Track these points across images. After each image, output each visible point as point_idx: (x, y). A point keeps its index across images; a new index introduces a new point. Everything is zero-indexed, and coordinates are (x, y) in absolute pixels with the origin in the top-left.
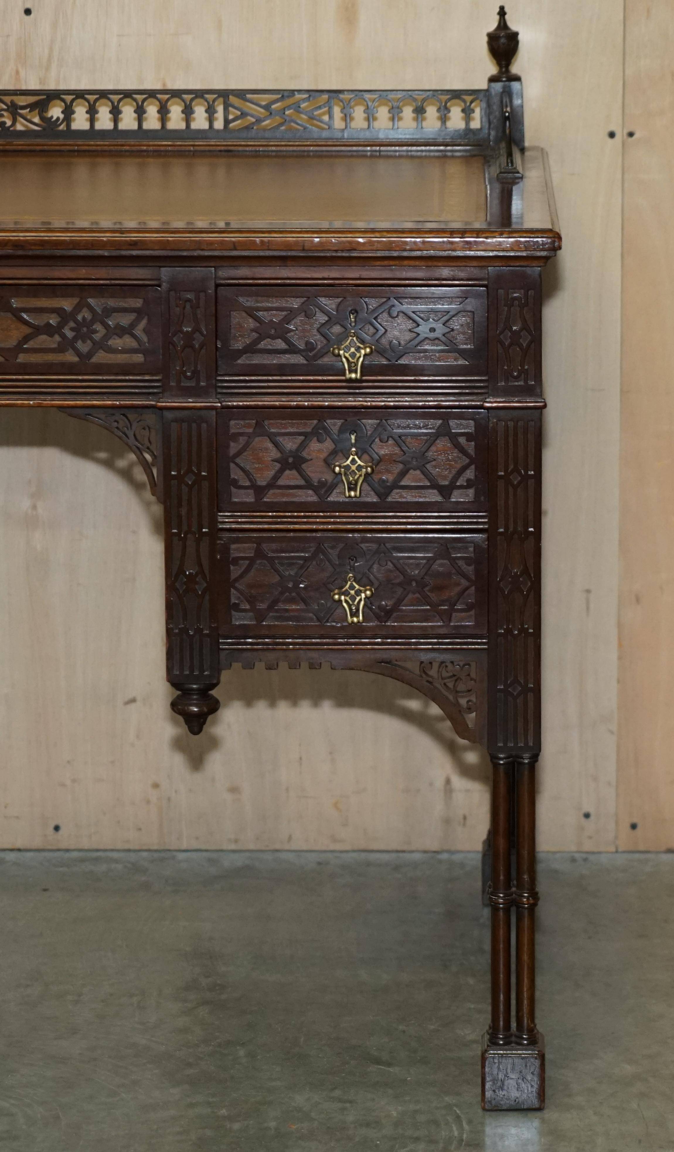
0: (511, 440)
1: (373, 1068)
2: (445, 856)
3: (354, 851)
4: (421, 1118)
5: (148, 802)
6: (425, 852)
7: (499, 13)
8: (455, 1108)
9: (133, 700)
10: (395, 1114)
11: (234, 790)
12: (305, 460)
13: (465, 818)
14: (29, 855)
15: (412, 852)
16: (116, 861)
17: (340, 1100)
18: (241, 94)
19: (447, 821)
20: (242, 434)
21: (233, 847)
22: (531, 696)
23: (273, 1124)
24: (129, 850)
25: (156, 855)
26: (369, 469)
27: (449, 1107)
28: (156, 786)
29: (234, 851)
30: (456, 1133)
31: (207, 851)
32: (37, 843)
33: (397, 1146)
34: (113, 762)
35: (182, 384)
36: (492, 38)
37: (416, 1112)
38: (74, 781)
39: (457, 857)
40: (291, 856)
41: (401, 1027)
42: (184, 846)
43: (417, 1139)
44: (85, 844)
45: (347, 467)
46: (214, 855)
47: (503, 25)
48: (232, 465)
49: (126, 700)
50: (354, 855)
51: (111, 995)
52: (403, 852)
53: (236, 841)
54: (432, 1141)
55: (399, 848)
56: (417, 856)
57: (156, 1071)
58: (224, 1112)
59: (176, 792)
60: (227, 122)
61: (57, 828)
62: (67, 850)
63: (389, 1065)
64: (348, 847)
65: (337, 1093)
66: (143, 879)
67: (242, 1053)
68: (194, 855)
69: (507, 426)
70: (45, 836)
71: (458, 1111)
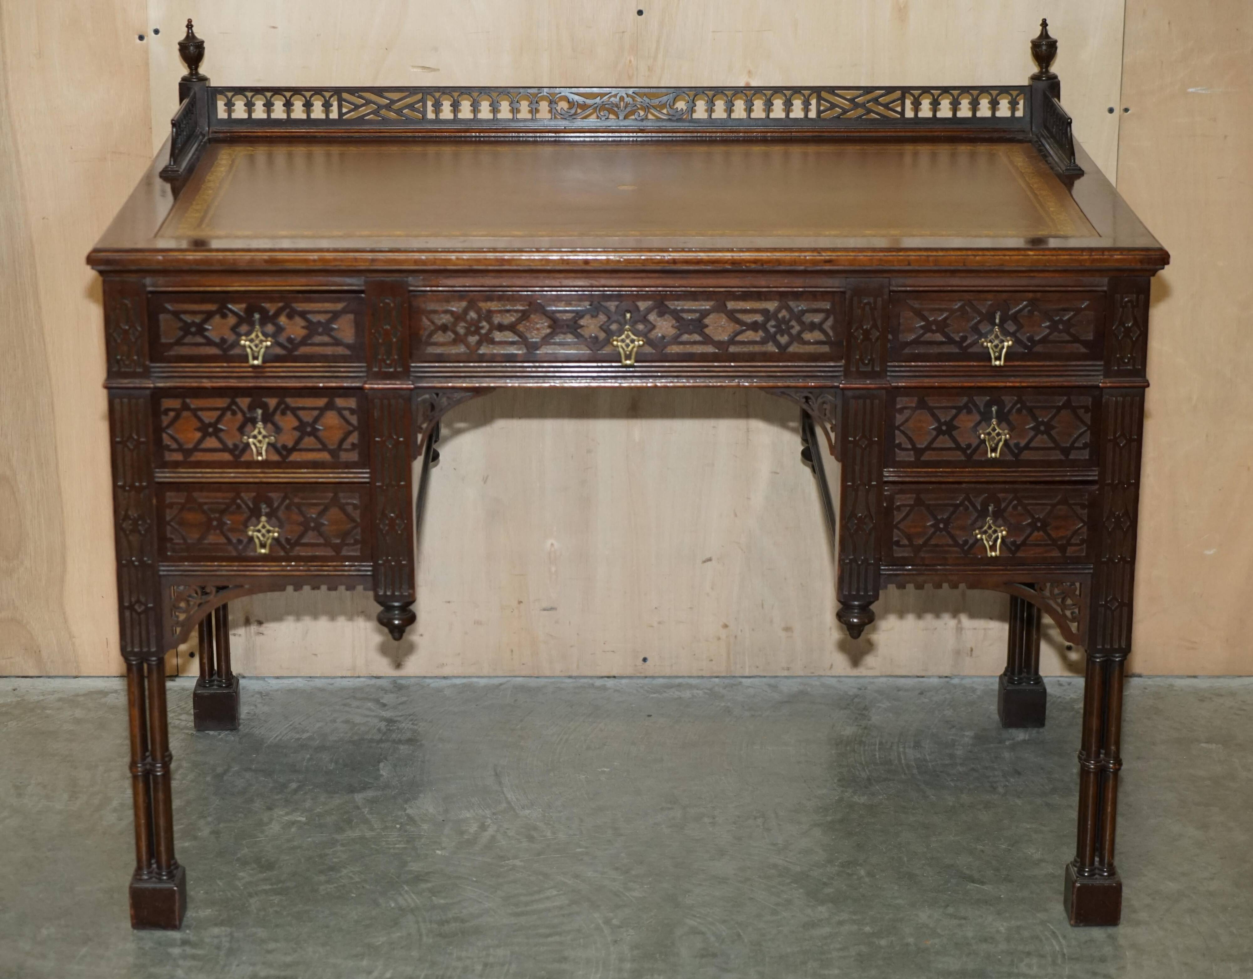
0: (1119, 411)
1: (970, 886)
2: (956, 681)
3: (881, 676)
4: (1026, 934)
5: (719, 639)
6: (940, 677)
7: (1041, 25)
8: (1049, 924)
9: (710, 560)
10: (1002, 929)
11: (788, 629)
12: (956, 428)
13: (972, 650)
14: (624, 681)
15: (929, 677)
16: (696, 687)
17: (956, 917)
18: (832, 90)
19: (958, 653)
20: (906, 408)
21: (786, 673)
22: (1125, 609)
23: (911, 940)
24: (703, 677)
25: (727, 681)
26: (1008, 436)
27: (1043, 923)
28: (726, 626)
29: (786, 677)
30: (1057, 948)
31: (765, 677)
32: (629, 671)
33: (1015, 960)
34: (691, 608)
35: (861, 369)
36: (1036, 45)
37: (1019, 927)
38: (660, 623)
39: (966, 682)
40: (833, 681)
41: (980, 847)
42: (747, 674)
43: (1029, 954)
44: (668, 672)
45: (989, 434)
46: (772, 681)
47: (1044, 34)
48: (897, 432)
49: (704, 559)
50: (884, 680)
51: (739, 817)
52: (923, 677)
53: (788, 669)
54: (1042, 956)
55: (919, 675)
56: (935, 681)
57: (801, 890)
58: (868, 929)
59: (741, 631)
60: (819, 112)
61: (645, 660)
62: (653, 677)
63: (983, 883)
64: (878, 674)
65: (951, 910)
66: (723, 704)
67: (862, 872)
68: (756, 681)
69: (1117, 402)
70: (636, 666)
71: (1052, 927)
